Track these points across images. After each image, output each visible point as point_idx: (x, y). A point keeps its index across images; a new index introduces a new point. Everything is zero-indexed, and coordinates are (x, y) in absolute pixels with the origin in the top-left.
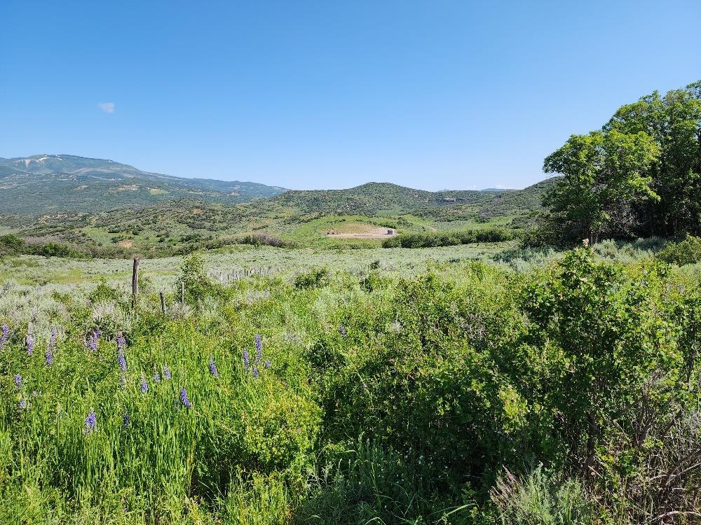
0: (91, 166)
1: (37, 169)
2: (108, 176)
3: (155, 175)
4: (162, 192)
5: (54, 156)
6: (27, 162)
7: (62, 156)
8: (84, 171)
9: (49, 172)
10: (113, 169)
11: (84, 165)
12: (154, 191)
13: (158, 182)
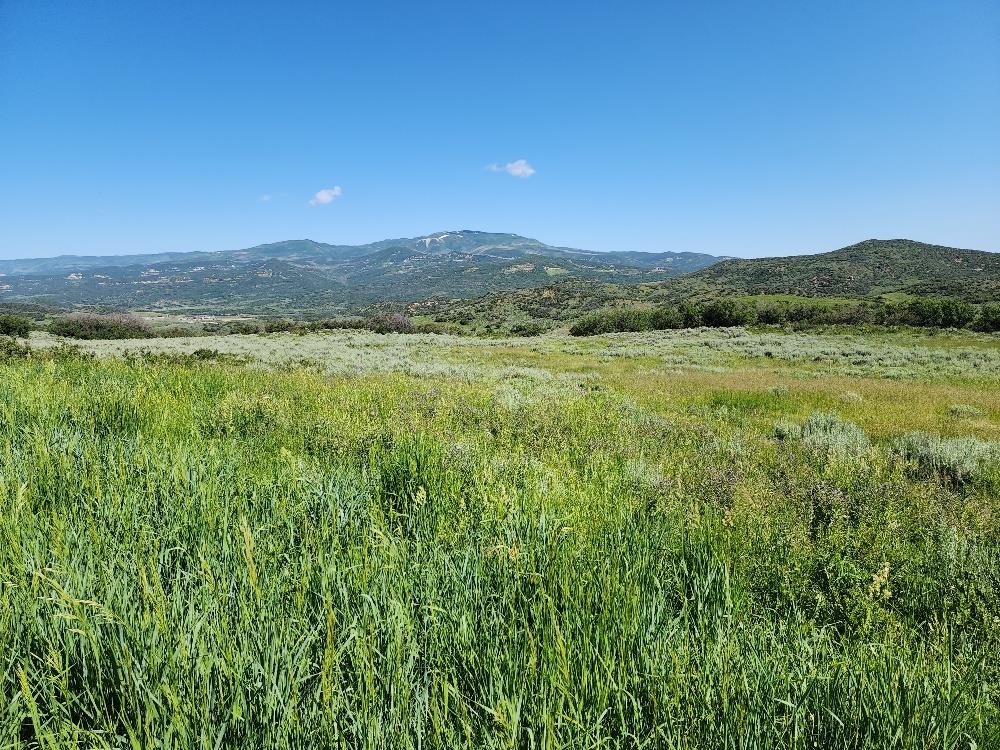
0: (491, 242)
1: (437, 249)
2: (509, 253)
3: (560, 250)
4: (564, 271)
5: (455, 233)
6: (428, 241)
7: (462, 233)
8: (484, 248)
9: (446, 251)
10: (515, 245)
11: (484, 243)
12: (551, 271)
13: (561, 258)
